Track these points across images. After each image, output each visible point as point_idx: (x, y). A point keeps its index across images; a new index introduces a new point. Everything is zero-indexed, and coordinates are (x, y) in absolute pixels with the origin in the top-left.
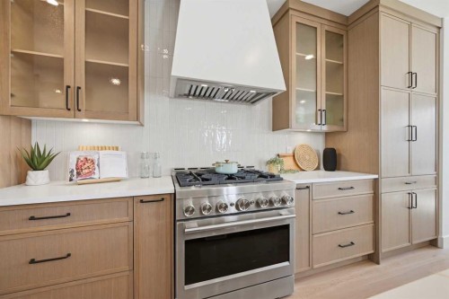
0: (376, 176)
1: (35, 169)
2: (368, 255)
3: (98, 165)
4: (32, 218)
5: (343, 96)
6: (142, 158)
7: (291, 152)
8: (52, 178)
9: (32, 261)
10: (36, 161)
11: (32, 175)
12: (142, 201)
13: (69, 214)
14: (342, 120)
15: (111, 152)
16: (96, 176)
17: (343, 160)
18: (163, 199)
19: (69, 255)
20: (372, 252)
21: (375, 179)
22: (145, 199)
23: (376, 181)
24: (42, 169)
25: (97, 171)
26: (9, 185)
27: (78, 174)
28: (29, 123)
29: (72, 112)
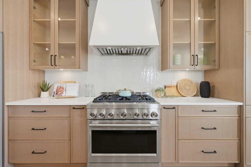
0: (241, 104)
1: (43, 91)
2: (235, 164)
3: (65, 90)
4: (33, 111)
5: (215, 43)
6: (86, 86)
7: (175, 84)
8: (50, 95)
9: (33, 129)
10: (44, 88)
11: (42, 93)
12: (74, 108)
13: (45, 111)
14: (215, 61)
15: (72, 84)
16: (63, 95)
17: (216, 91)
18: (83, 108)
19: (45, 129)
20: (237, 162)
21: (240, 106)
22: (75, 107)
23: (241, 107)
24: (46, 91)
25: (64, 93)
26: (35, 97)
27: (57, 94)
28: (44, 72)
29: (53, 66)
